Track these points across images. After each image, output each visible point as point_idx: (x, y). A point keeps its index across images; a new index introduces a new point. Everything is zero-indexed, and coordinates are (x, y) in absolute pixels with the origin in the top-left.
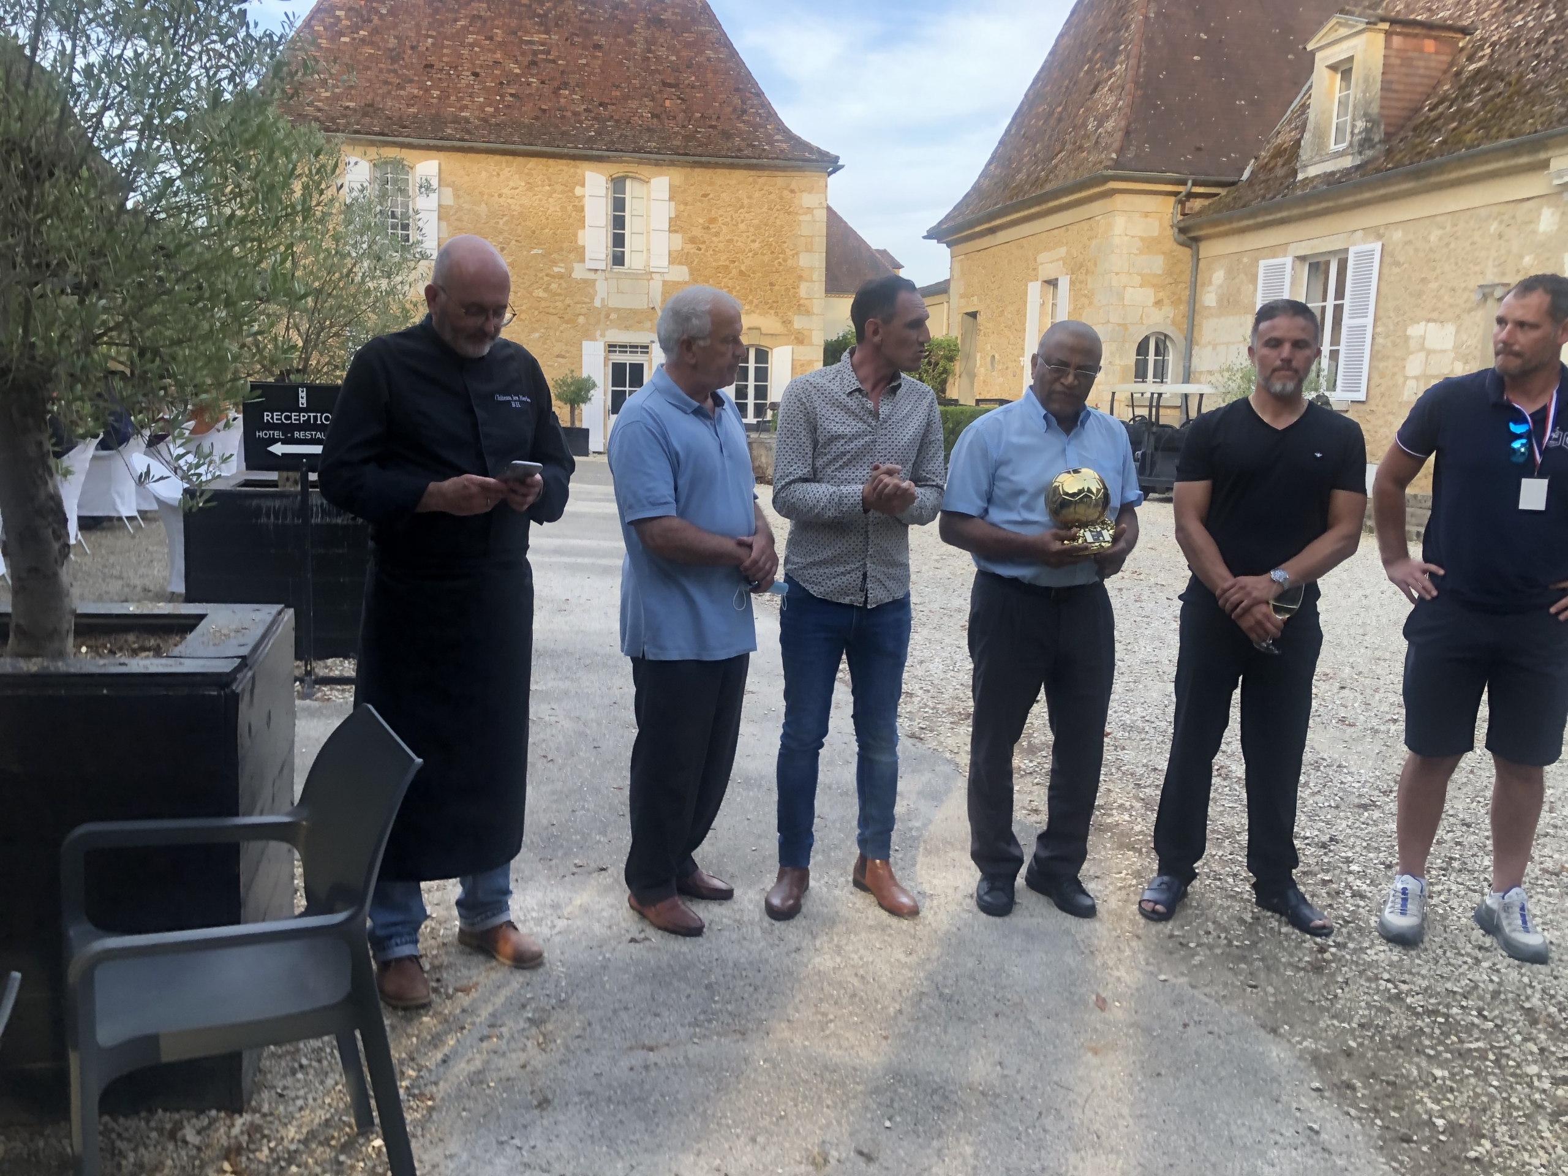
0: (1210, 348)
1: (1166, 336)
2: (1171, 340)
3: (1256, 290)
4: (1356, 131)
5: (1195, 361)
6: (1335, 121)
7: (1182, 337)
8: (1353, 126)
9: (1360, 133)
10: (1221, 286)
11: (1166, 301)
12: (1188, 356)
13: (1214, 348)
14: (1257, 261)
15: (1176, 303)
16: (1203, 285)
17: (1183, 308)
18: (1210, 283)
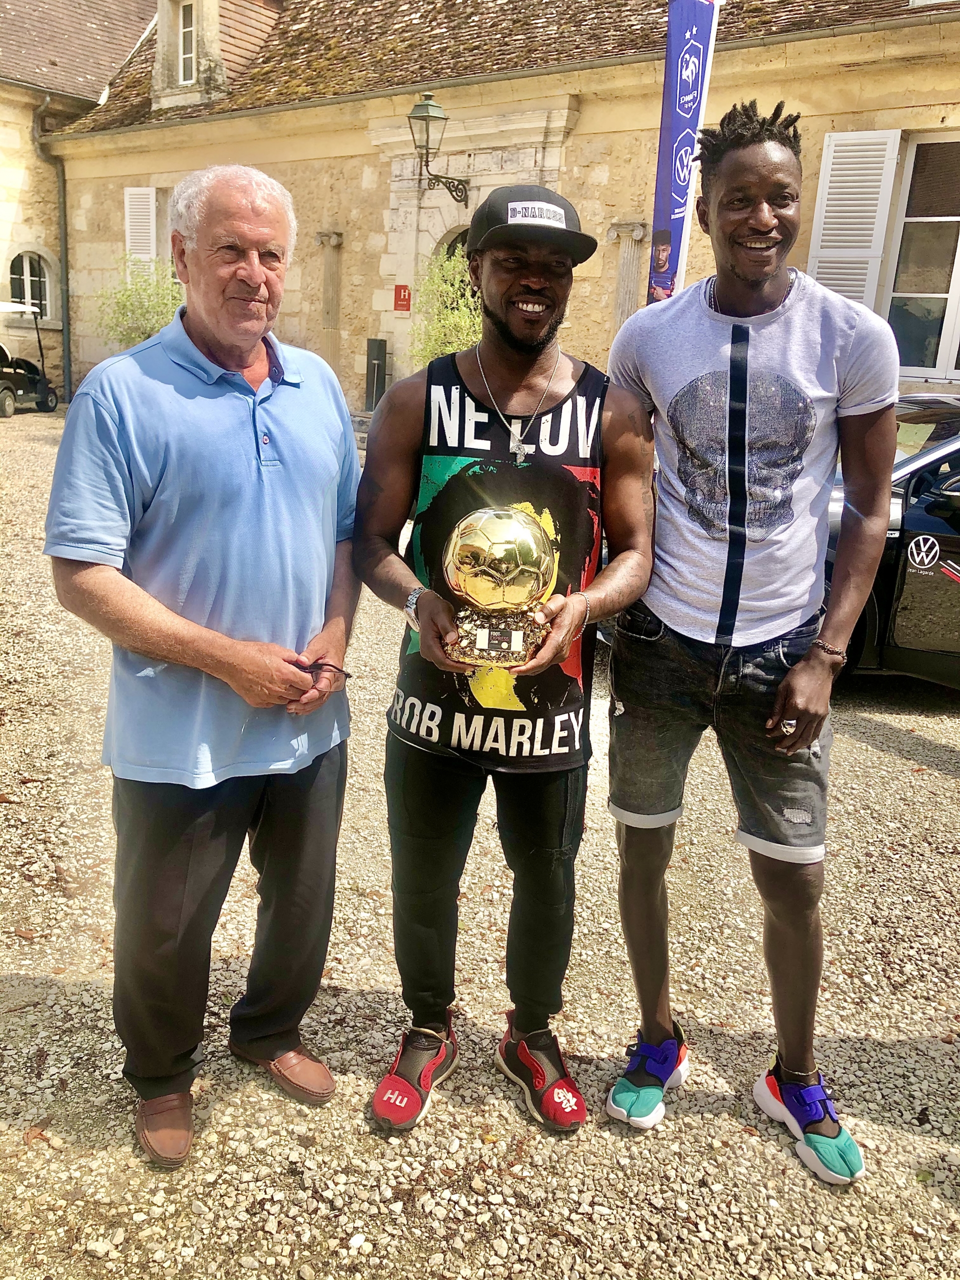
0: (86, 272)
1: (39, 256)
2: (45, 260)
3: (123, 218)
4: (202, 69)
5: (72, 284)
6: (181, 57)
7: (56, 258)
8: (198, 63)
9: (205, 71)
10: (89, 211)
11: (36, 220)
12: (65, 280)
13: (90, 272)
14: (122, 187)
15: (46, 223)
16: (72, 207)
17: (54, 228)
18: (79, 207)
